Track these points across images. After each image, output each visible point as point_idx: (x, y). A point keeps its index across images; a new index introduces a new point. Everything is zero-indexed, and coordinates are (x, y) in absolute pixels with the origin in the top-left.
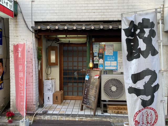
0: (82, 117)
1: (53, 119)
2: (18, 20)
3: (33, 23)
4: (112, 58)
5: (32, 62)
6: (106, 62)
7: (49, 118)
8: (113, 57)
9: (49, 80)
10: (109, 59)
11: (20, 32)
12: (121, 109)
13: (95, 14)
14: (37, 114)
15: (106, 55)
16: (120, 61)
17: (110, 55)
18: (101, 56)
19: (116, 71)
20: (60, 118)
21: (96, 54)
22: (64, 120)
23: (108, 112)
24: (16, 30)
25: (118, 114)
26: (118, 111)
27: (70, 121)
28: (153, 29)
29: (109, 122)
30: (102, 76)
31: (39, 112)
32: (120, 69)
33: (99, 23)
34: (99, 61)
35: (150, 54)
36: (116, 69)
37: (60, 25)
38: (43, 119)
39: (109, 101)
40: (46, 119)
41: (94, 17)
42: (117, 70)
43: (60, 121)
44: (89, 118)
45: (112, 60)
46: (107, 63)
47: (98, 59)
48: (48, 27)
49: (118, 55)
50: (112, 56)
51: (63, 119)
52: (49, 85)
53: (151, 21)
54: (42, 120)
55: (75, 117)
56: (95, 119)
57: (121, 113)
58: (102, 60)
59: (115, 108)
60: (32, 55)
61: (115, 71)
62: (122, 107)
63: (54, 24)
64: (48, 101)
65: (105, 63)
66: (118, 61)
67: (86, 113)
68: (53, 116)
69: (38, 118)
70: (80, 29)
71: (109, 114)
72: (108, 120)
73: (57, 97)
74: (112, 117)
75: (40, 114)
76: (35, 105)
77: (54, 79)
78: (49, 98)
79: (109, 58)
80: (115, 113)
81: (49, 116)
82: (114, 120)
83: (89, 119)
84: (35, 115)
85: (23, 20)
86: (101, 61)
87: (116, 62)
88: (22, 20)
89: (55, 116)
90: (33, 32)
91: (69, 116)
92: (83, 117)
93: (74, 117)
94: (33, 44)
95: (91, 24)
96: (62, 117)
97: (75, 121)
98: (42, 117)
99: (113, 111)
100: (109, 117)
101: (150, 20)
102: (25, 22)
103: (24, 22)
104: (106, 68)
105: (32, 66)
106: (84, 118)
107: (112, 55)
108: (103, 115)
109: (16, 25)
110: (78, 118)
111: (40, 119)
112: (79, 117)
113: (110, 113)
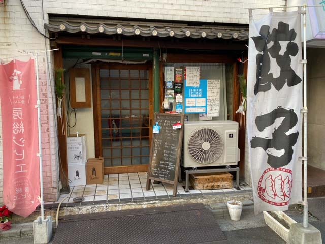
0: (154, 202)
1: (97, 212)
2: (9, 8)
3: (46, 17)
4: (197, 93)
5: (46, 100)
6: (187, 100)
7: (90, 210)
8: (200, 90)
9: (76, 136)
10: (193, 94)
11: (15, 35)
12: (218, 180)
13: (172, 8)
14: (63, 206)
15: (187, 86)
16: (210, 98)
17: (195, 86)
18: (179, 87)
19: (204, 114)
20: (111, 208)
21: (169, 85)
22: (120, 210)
23: (196, 187)
24: (5, 30)
25: (213, 190)
26: (213, 184)
27: (131, 211)
28: (292, 41)
29: (202, 204)
30: (185, 124)
31: (66, 202)
32: (212, 112)
33: (179, 25)
34: (175, 98)
35: (286, 83)
36: (205, 111)
37: (105, 24)
38: (77, 213)
39: (198, 168)
40: (84, 213)
41: (172, 12)
42: (206, 114)
43: (112, 212)
44: (166, 201)
45: (197, 96)
46: (189, 102)
47: (173, 93)
48: (83, 28)
49: (208, 86)
50: (198, 89)
51: (117, 209)
52: (78, 148)
53: (290, 29)
54: (75, 215)
55: (141, 202)
56: (177, 202)
57: (218, 187)
58: (182, 96)
59: (209, 180)
60: (46, 85)
61: (203, 116)
62: (219, 176)
63: (91, 22)
64: (76, 179)
65: (186, 102)
66: (208, 98)
67: (158, 194)
68: (98, 205)
69: (67, 212)
70: (147, 36)
71: (198, 192)
72: (199, 201)
73: (94, 170)
74: (205, 196)
75: (70, 205)
76: (56, 188)
77: (84, 135)
78: (77, 172)
79: (193, 91)
80: (208, 187)
81: (89, 207)
82: (209, 200)
83: (166, 203)
84: (60, 207)
85: (22, 8)
86: (179, 97)
87: (205, 99)
88: (20, 9)
89: (101, 205)
90: (45, 37)
91: (128, 202)
92: (156, 200)
93: (139, 202)
94: (48, 62)
95: (165, 26)
96: (116, 206)
97: (142, 210)
98: (76, 210)
99: (205, 186)
100: (201, 195)
101: (290, 27)
102: (27, 13)
103: (24, 13)
104: (188, 110)
105: (47, 108)
106: (157, 202)
107: (198, 86)
108: (189, 193)
109: (4, 18)
110: (147, 203)
111: (72, 213)
112: (147, 201)
113: (199, 188)
